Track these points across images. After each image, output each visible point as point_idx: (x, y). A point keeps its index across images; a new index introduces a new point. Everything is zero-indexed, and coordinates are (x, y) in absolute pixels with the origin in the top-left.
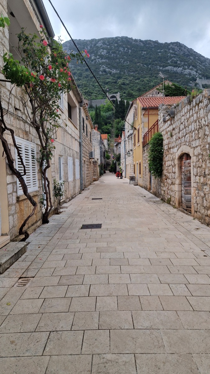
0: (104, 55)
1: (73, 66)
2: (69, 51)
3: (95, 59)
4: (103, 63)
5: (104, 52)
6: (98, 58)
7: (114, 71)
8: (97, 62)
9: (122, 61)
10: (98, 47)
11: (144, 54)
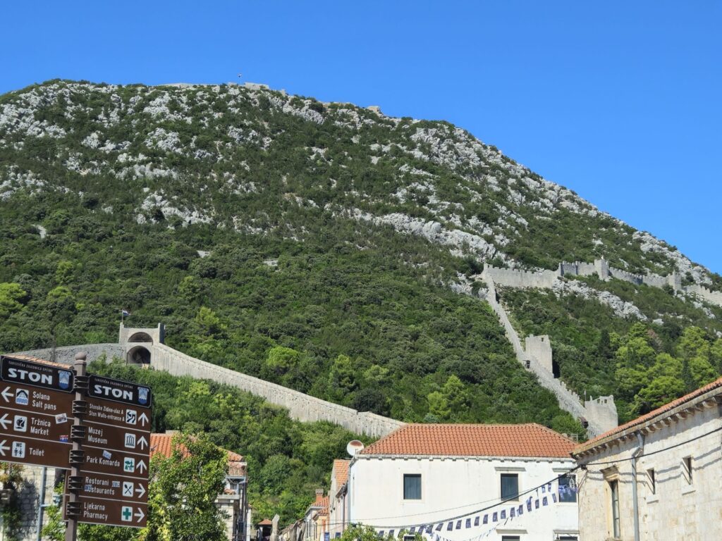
0: (168, 150)
1: (40, 183)
2: (38, 122)
3: (129, 164)
4: (156, 184)
5: (168, 141)
6: (143, 163)
7: (193, 217)
8: (138, 174)
9: (230, 181)
10: (148, 115)
11: (318, 155)
